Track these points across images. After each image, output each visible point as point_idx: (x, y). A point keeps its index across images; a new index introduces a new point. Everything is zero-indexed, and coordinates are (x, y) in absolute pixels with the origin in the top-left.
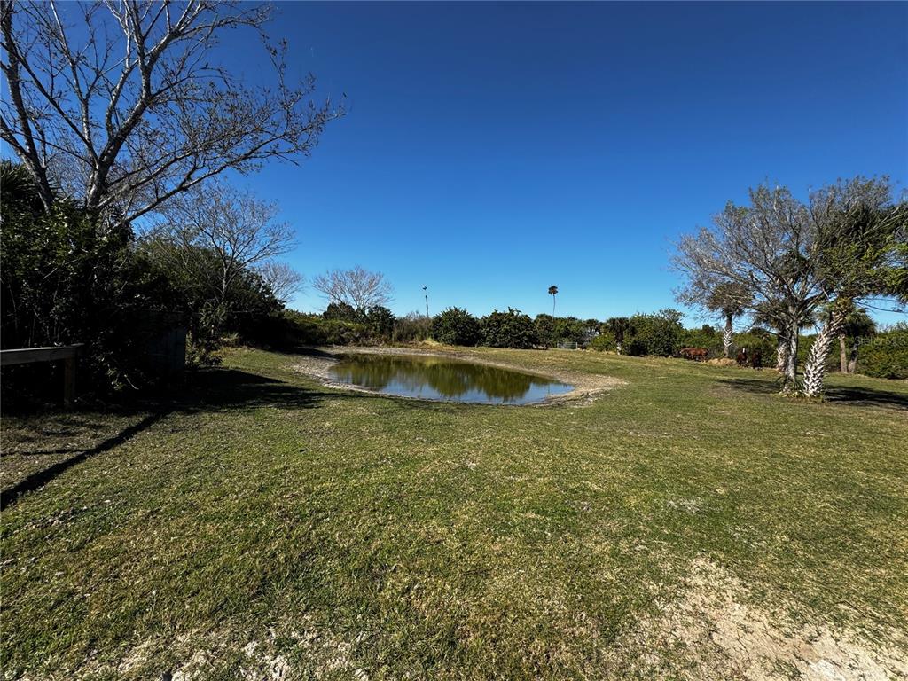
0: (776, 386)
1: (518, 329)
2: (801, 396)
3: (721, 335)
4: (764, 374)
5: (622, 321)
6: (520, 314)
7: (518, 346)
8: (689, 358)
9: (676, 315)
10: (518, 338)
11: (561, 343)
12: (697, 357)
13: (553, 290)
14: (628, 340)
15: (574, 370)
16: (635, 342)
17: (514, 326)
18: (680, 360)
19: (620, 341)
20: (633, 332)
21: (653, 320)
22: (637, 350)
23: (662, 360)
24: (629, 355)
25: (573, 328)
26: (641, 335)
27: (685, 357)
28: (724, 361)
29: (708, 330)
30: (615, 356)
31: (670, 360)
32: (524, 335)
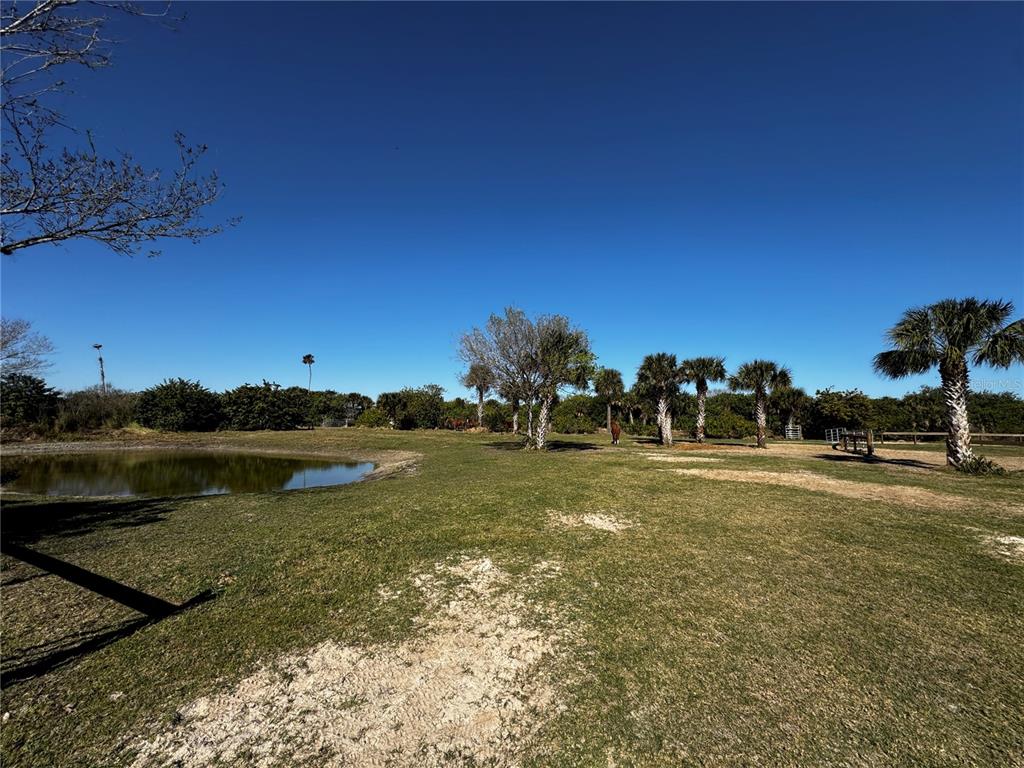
0: (521, 445)
1: (278, 406)
2: (536, 449)
3: (475, 406)
4: (505, 437)
5: (394, 395)
6: (279, 388)
7: (277, 427)
8: (452, 429)
9: (438, 390)
10: (278, 417)
11: (321, 420)
12: (459, 427)
13: (308, 359)
14: (401, 414)
15: (364, 448)
16: (405, 416)
17: (273, 404)
18: (445, 430)
19: (393, 416)
20: (405, 406)
21: (420, 394)
22: (407, 424)
23: (429, 432)
24: (401, 429)
25: (334, 403)
26: (411, 409)
27: (448, 428)
28: (480, 429)
29: (459, 402)
30: (388, 431)
31: (437, 431)
32: (286, 413)
